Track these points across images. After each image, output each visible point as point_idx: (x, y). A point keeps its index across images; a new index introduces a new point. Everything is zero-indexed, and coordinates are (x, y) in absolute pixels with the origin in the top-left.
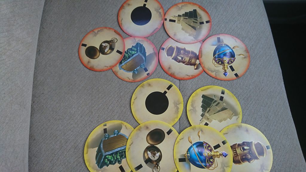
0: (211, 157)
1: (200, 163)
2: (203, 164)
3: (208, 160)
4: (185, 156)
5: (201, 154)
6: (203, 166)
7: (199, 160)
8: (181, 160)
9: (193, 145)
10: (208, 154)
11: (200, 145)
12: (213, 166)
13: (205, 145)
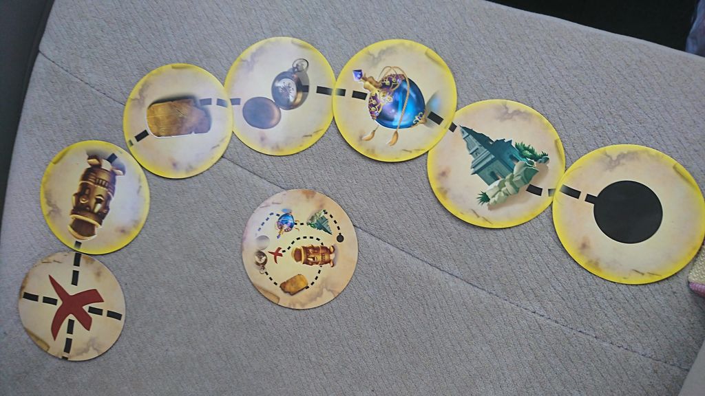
0: (383, 87)
1: (409, 91)
2: (407, 87)
3: (393, 88)
4: (426, 121)
5: (396, 105)
6: (410, 84)
7: (407, 98)
8: (438, 120)
9: (395, 127)
10: (384, 96)
11: (384, 119)
12: (393, 72)
13: (377, 113)
